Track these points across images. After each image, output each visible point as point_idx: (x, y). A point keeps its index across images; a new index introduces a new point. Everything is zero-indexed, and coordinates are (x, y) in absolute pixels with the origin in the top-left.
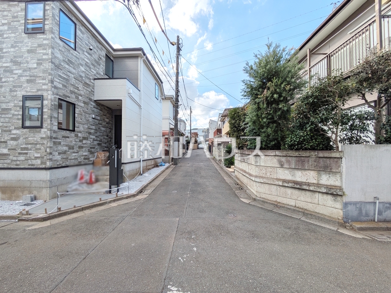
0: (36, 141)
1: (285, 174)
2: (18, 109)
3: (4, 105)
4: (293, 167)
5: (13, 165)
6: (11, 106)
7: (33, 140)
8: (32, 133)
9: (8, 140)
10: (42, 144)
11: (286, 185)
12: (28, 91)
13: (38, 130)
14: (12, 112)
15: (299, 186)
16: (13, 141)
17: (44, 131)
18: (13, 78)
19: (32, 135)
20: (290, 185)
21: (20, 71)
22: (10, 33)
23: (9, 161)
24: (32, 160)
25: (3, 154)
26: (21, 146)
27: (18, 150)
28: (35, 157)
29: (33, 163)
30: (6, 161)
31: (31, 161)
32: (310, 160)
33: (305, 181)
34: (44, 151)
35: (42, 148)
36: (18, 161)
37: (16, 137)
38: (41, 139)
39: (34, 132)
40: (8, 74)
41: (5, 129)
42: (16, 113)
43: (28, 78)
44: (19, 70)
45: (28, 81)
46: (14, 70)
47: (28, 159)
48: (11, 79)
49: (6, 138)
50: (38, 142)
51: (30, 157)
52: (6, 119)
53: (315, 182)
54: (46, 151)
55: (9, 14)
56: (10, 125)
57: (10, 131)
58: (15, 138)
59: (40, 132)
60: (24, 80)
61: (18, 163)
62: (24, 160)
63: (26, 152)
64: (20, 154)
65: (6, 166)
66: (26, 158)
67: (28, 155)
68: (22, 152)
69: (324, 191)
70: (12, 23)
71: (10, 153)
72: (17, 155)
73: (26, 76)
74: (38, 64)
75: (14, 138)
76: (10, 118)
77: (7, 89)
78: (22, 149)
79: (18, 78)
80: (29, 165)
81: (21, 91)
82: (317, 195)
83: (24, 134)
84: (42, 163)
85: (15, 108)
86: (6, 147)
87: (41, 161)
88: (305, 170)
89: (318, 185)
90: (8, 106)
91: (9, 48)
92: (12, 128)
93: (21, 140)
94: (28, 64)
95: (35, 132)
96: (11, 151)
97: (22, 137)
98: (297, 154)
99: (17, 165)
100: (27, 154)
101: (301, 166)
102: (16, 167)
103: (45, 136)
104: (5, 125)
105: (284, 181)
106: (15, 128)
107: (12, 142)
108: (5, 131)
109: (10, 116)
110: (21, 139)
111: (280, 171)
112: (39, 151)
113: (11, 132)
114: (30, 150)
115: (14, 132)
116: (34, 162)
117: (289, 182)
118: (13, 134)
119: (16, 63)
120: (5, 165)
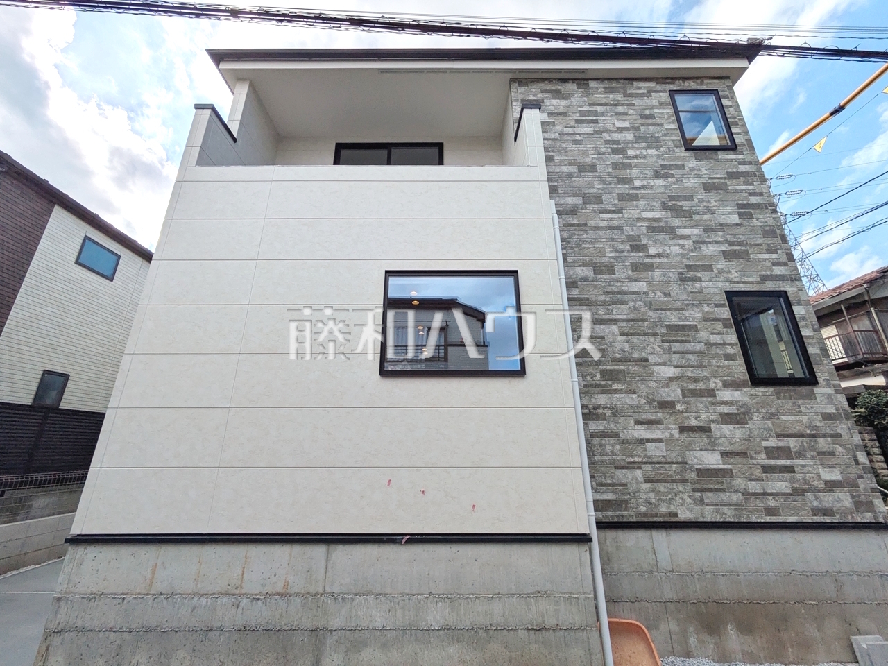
0: (810, 426)
2: (719, 327)
3: (672, 317)
5: (755, 511)
6: (694, 318)
7: (797, 422)
8: (785, 398)
9: (713, 421)
10: (832, 436)
12: (736, 280)
13: (804, 390)
14: (703, 335)
16: (731, 427)
17: (824, 395)
18: (682, 246)
19: (788, 405)
21: (696, 231)
22: (643, 148)
23: (736, 498)
24: (819, 491)
25: (708, 470)
26: (764, 444)
27: (758, 457)
28: (826, 482)
29: (827, 506)
30: (724, 497)
31: (817, 498)
34: (847, 459)
35: (839, 449)
36: (770, 498)
37: (736, 412)
38: (824, 419)
39: (791, 396)
40: (662, 236)
41: (692, 386)
42: (715, 339)
43: (724, 247)
44: (692, 227)
45: (727, 255)
46: (678, 227)
47: (804, 491)
48: (677, 249)
49: (704, 416)
50: (817, 428)
51: (806, 482)
52: (690, 356)
54: (857, 462)
55: (631, 112)
56: (705, 374)
57: (712, 393)
58: (735, 414)
59: (811, 396)
60: (715, 253)
61: (772, 503)
62: (789, 491)
63: (788, 462)
64: (766, 469)
65: (729, 515)
66: (796, 485)
67: (799, 476)
68: (773, 462)
70: (643, 129)
71: (730, 466)
72: (758, 473)
73: (717, 242)
74: (741, 215)
75: (732, 414)
76: (700, 353)
77: (671, 275)
78: (771, 453)
79: (696, 248)
80: (815, 511)
81: (714, 279)
83: (763, 404)
84: (859, 504)
85: (709, 323)
86: (712, 446)
87: (853, 497)
90: (686, 319)
91: (650, 178)
92: (715, 383)
93: (756, 424)
94: (715, 215)
95: (796, 396)
96: (732, 460)
97: (758, 411)
99: (770, 511)
100: (794, 472)
102: (768, 519)
103: (835, 411)
104: (689, 373)
106: (726, 385)
107: (727, 429)
108: (694, 393)
109: (700, 347)
110: (755, 418)
112: (832, 461)
113: (715, 396)
114: (800, 455)
115: (726, 395)
116: (828, 500)
118: (725, 403)
119: (678, 212)
120: (725, 509)
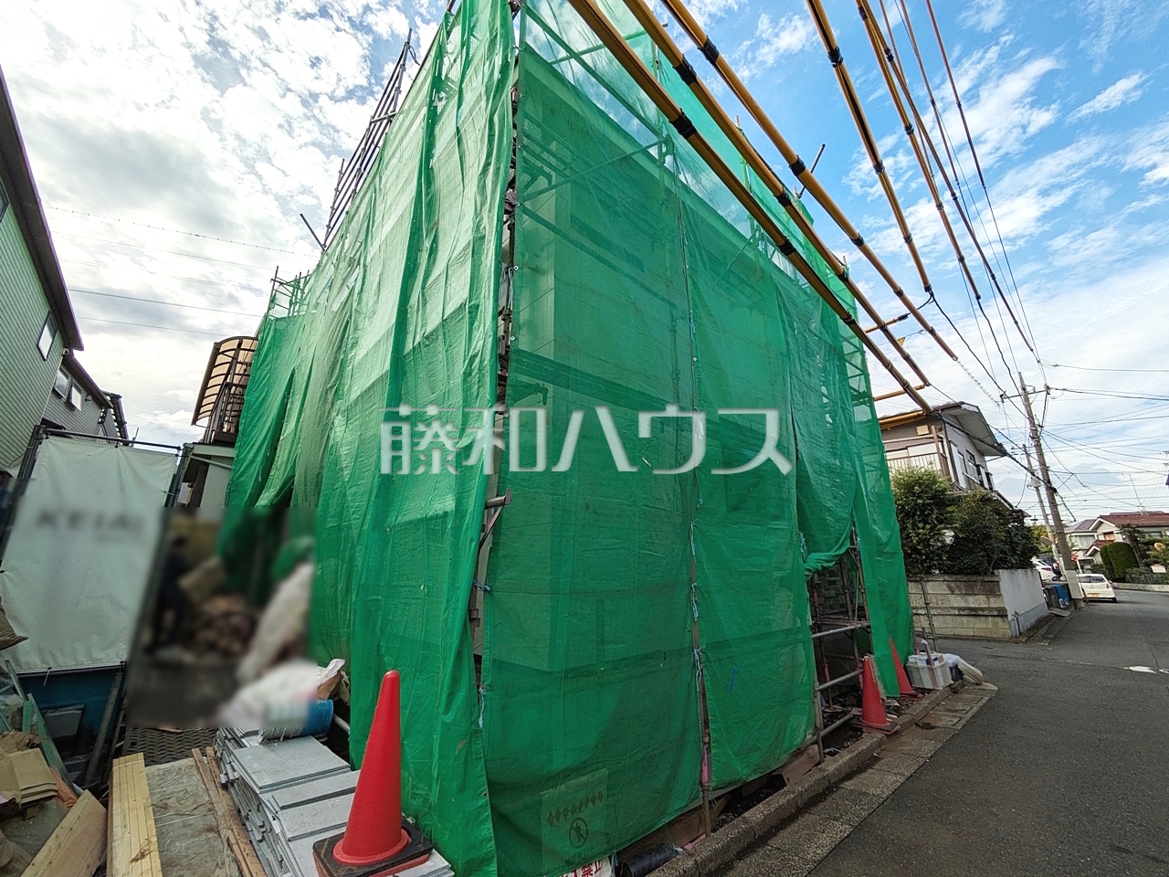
1: (957, 601)
4: (964, 592)
11: (962, 613)
15: (974, 613)
20: (966, 612)
32: (978, 584)
33: (977, 606)
53: (986, 606)
69: (996, 613)
82: (990, 619)
88: (975, 594)
89: (990, 609)
98: (965, 578)
101: (970, 592)
105: (959, 609)
111: (952, 597)
117: (964, 609)
